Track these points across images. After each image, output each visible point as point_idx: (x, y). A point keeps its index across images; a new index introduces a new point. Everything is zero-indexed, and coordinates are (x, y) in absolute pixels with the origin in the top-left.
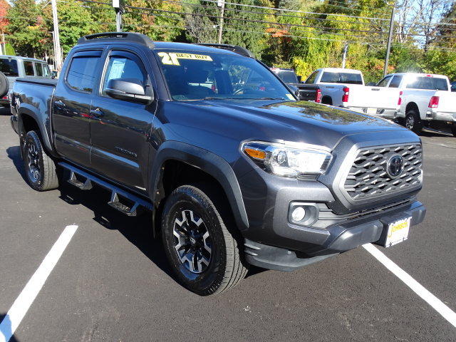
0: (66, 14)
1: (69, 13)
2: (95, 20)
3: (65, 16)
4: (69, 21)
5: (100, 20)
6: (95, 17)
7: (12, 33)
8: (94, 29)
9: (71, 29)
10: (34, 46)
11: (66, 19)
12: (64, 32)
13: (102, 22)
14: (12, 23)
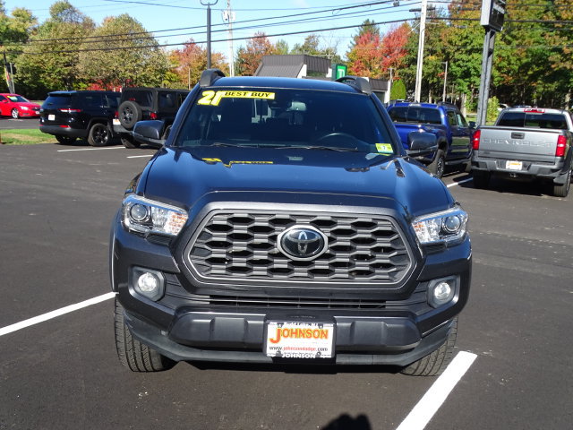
0: (467, 37)
1: (471, 36)
2: (509, 43)
3: (464, 41)
4: (469, 48)
5: (515, 42)
6: (510, 38)
7: (409, 66)
8: (503, 55)
9: (470, 57)
10: (430, 82)
11: (465, 45)
12: (460, 62)
13: (518, 46)
14: (410, 54)
